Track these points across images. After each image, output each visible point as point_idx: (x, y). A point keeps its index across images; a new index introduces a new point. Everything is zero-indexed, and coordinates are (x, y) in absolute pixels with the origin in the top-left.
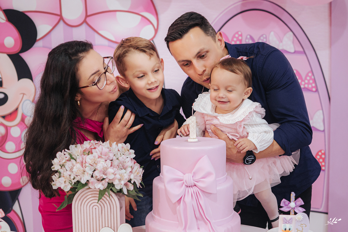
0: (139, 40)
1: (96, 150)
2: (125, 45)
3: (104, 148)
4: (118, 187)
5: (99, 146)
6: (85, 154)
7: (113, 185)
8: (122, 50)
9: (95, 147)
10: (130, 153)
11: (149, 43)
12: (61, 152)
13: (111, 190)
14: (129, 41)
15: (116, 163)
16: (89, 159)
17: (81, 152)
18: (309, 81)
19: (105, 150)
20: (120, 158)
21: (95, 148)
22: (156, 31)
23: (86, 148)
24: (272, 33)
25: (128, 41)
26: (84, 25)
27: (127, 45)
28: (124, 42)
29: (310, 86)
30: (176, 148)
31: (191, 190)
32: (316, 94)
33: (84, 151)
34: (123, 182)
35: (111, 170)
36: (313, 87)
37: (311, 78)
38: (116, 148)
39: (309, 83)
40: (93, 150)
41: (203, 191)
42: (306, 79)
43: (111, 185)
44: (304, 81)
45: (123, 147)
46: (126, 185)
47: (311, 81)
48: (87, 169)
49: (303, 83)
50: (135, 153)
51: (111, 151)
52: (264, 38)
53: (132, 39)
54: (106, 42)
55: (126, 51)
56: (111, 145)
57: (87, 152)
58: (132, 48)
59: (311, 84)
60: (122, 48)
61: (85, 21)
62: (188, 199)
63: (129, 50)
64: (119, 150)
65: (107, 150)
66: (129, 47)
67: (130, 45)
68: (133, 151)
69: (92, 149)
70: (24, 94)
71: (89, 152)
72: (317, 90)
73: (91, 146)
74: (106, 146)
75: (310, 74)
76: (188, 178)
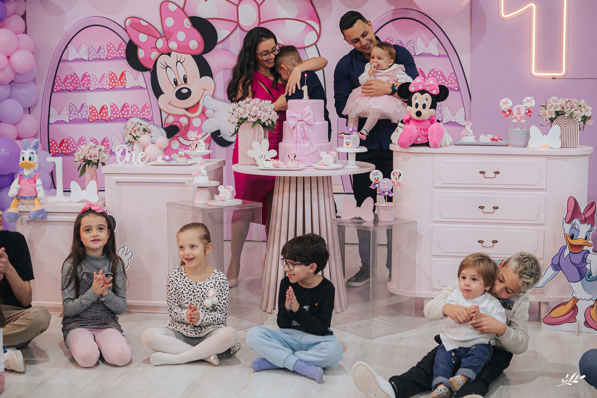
1: (252, 102)
4: (263, 121)
7: (260, 120)
13: (259, 123)
15: (262, 109)
16: (248, 105)
17: (244, 104)
18: (452, 81)
20: (265, 107)
22: (319, 36)
23: (247, 102)
24: (419, 39)
29: (453, 86)
31: (300, 123)
32: (458, 93)
34: (266, 119)
35: (259, 112)
36: (455, 87)
37: (453, 79)
39: (451, 83)
41: (307, 124)
42: (449, 79)
43: (259, 120)
44: (448, 82)
46: (267, 121)
47: (454, 82)
48: (247, 111)
49: (447, 83)
51: (260, 103)
52: (412, 43)
59: (454, 84)
62: (298, 127)
65: (258, 102)
70: (205, 89)
72: (459, 90)
75: (453, 75)
76: (299, 116)
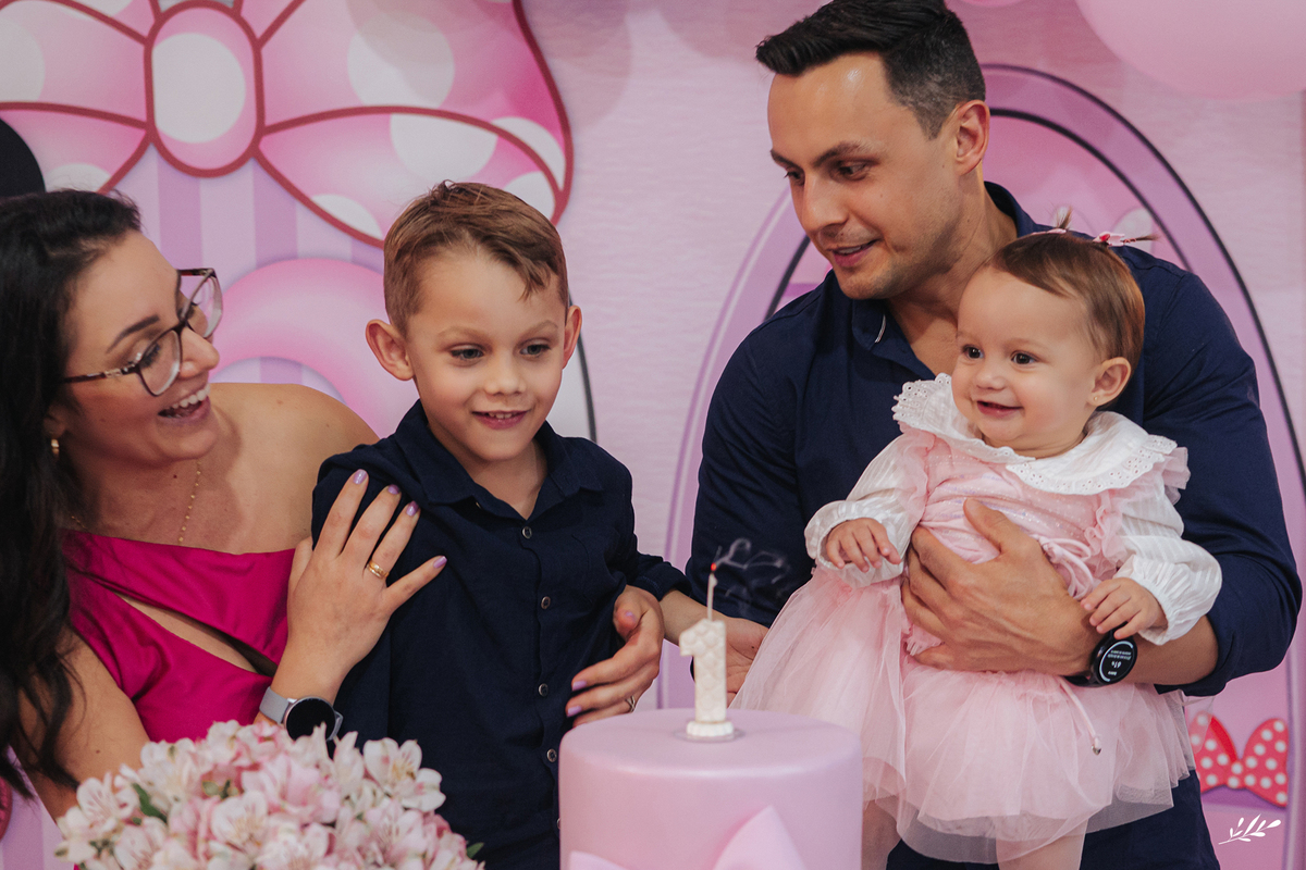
0: (504, 208)
1: (262, 776)
2: (446, 210)
3: (297, 768)
5: (273, 757)
6: (209, 790)
8: (426, 227)
9: (259, 759)
10: (421, 787)
11: (542, 232)
12: (101, 779)
14: (467, 198)
15: (351, 835)
16: (225, 818)
17: (190, 780)
19: (304, 775)
20: (373, 815)
21: (255, 767)
23: (216, 766)
25: (460, 196)
26: (250, 171)
27: (455, 211)
28: (445, 197)
30: (633, 769)
33: (207, 778)
38: (353, 763)
40: (247, 777)
45: (386, 760)
50: (443, 788)
51: (330, 782)
53: (479, 194)
54: (343, 245)
55: (439, 233)
56: (331, 749)
57: (220, 783)
58: (470, 230)
60: (428, 216)
61: (253, 153)
63: (453, 234)
64: (367, 775)
65: (312, 776)
66: (460, 222)
67: (465, 216)
68: (432, 777)
69: (240, 769)
71: (228, 784)
73: (239, 755)
74: (309, 757)
